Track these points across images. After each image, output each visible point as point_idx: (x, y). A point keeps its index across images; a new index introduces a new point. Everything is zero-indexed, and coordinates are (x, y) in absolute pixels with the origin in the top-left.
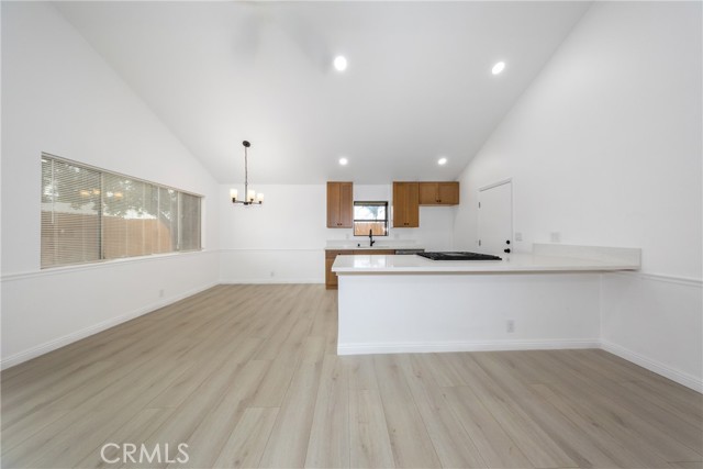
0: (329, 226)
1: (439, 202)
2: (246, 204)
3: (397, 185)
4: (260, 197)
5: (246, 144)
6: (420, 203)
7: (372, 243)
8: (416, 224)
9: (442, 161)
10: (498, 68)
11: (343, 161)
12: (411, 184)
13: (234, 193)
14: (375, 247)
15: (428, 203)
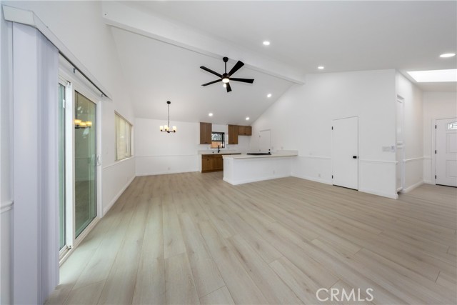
0: (201, 143)
1: (245, 134)
2: (169, 132)
3: (230, 126)
5: (169, 103)
6: (239, 134)
7: (219, 151)
9: (248, 119)
11: (211, 115)
12: (235, 126)
15: (241, 135)
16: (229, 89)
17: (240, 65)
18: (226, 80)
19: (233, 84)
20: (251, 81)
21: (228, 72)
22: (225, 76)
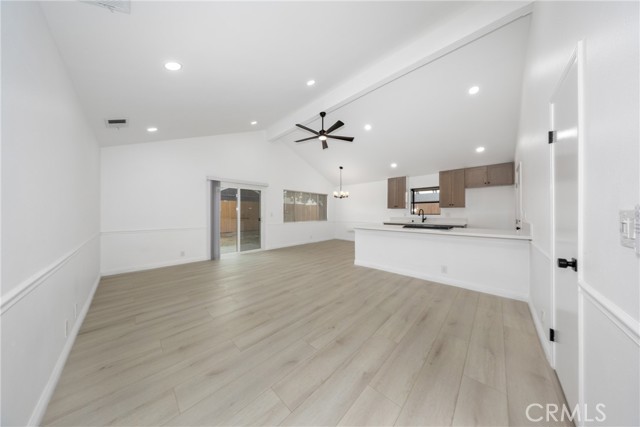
0: (389, 207)
1: (488, 184)
2: (341, 198)
3: (443, 174)
4: (347, 193)
5: (341, 168)
6: (466, 187)
7: (424, 220)
8: (462, 205)
9: (480, 150)
10: (474, 90)
11: (394, 165)
12: (456, 172)
13: (336, 193)
14: (426, 223)
15: (475, 186)
16: (325, 145)
17: (339, 124)
18: (323, 138)
19: (330, 142)
20: (351, 140)
21: (326, 129)
22: (322, 133)
